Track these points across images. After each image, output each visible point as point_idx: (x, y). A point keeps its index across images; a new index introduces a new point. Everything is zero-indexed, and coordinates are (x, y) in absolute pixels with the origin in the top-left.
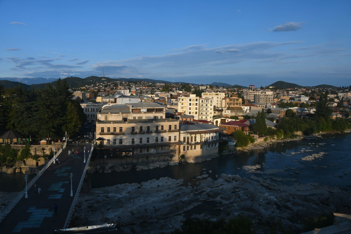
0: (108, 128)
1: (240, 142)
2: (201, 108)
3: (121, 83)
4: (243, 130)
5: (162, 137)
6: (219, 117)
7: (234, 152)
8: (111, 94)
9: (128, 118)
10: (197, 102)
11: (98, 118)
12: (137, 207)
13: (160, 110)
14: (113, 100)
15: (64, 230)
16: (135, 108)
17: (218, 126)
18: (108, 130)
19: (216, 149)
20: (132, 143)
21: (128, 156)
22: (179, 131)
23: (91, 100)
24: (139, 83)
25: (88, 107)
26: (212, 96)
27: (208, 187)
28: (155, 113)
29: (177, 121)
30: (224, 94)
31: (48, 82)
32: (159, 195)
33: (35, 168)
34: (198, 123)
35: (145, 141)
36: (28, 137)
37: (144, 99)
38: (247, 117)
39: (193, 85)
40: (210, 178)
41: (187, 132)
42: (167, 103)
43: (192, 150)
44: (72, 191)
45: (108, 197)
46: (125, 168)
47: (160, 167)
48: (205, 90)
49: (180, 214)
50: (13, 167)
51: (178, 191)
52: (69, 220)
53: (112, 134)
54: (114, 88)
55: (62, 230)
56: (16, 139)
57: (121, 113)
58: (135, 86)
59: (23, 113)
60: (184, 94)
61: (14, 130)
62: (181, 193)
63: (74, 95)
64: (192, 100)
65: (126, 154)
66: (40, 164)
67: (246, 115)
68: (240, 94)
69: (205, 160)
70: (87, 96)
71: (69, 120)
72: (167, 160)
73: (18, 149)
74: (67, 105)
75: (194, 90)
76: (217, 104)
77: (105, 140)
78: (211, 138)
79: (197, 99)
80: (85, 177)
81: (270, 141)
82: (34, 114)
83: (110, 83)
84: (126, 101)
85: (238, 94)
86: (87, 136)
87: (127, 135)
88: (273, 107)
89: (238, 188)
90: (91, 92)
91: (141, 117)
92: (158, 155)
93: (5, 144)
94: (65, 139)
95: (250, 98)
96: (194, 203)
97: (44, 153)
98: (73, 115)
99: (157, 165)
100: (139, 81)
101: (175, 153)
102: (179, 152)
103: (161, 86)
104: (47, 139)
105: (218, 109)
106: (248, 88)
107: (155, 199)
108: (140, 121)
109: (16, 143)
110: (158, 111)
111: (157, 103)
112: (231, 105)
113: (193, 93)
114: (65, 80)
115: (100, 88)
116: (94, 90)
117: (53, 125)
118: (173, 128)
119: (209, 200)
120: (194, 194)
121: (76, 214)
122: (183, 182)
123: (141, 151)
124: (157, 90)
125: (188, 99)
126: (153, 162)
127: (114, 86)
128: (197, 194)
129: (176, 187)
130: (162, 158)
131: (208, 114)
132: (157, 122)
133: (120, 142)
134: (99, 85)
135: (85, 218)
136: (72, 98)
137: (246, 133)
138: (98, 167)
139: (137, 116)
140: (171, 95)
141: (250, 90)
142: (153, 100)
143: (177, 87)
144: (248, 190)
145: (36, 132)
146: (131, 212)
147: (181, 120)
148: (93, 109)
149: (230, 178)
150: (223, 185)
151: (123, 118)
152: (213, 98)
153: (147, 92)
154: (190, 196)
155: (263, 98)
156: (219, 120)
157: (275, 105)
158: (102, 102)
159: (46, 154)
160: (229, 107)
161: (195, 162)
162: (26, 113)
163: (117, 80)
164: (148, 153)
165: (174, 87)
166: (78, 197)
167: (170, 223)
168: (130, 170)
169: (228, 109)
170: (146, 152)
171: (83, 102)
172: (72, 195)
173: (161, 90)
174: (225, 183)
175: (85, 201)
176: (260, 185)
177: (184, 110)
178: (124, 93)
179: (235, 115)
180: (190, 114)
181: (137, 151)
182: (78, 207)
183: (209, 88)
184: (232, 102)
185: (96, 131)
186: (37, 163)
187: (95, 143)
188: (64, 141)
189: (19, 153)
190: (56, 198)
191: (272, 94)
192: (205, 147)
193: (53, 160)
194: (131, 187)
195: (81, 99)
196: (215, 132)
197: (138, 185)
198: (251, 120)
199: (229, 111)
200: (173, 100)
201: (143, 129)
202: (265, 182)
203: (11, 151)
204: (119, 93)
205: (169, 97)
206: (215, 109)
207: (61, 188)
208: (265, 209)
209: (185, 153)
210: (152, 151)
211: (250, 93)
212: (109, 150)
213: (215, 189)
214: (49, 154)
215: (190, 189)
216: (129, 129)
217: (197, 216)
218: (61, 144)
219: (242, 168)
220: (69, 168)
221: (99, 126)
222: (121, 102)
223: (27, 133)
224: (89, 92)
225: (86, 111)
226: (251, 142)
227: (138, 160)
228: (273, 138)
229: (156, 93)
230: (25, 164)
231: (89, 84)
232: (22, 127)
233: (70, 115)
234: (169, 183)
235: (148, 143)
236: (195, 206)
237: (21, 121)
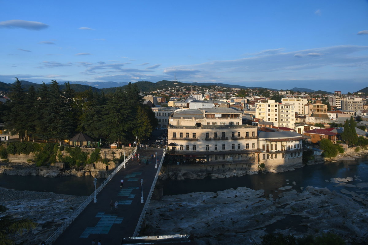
0: (180, 133)
1: (327, 152)
2: (281, 115)
3: (194, 87)
4: (330, 138)
5: (239, 145)
6: (302, 124)
7: (320, 163)
8: (183, 98)
9: (202, 124)
10: (277, 108)
11: (169, 123)
12: (213, 217)
13: (237, 116)
14: (185, 105)
15: (134, 238)
16: (209, 113)
17: (302, 133)
18: (180, 135)
19: (300, 159)
20: (207, 150)
21: (202, 163)
22: (258, 138)
23: (163, 104)
24: (213, 87)
25: (160, 112)
26: (293, 102)
27: (292, 200)
28: (231, 118)
29: (255, 128)
30: (306, 99)
31: (118, 86)
32: (237, 206)
33: (105, 172)
34: (278, 130)
35: (221, 148)
36: (98, 140)
37: (218, 105)
38: (334, 125)
39: (271, 90)
40: (294, 190)
41: (266, 140)
42: (243, 108)
43: (273, 159)
44: (142, 197)
45: (181, 206)
46: (199, 176)
47: (237, 176)
48: (285, 96)
49: (261, 228)
50: (82, 170)
51: (258, 202)
52: (139, 228)
53: (185, 139)
54: (187, 93)
55: (132, 238)
56: (86, 142)
57: (194, 118)
58: (209, 91)
59: (93, 116)
60: (262, 99)
61: (84, 133)
62: (261, 205)
63: (144, 99)
64: (270, 106)
65: (200, 161)
66: (110, 168)
67: (333, 123)
68: (325, 100)
69: (288, 170)
70: (159, 100)
71: (140, 124)
72: (245, 169)
73: (88, 152)
74: (137, 109)
75: (273, 95)
76: (299, 110)
77: (178, 145)
78: (293, 146)
79: (276, 105)
80: (156, 184)
81: (362, 152)
82: (105, 117)
83: (183, 88)
84: (199, 106)
85: (323, 100)
86: (159, 141)
87: (202, 141)
88: (363, 114)
89: (327, 202)
90: (163, 96)
91: (216, 123)
92: (235, 163)
93: (75, 146)
94: (136, 143)
95: (336, 105)
96: (277, 217)
97: (114, 157)
98: (143, 119)
99: (235, 173)
100: (213, 86)
101: (254, 162)
102: (259, 160)
103: (236, 91)
104: (118, 143)
105: (300, 115)
106: (333, 94)
107: (232, 210)
108: (215, 126)
109: (86, 147)
110: (234, 117)
111: (233, 108)
112: (314, 112)
113: (272, 99)
114: (135, 84)
115: (171, 92)
116: (166, 95)
117: (123, 129)
118: (250, 135)
119: (294, 215)
120: (276, 207)
121: (147, 222)
122: (264, 192)
123: (216, 158)
124: (233, 96)
125: (266, 105)
126: (230, 170)
127: (186, 91)
128: (280, 207)
129: (256, 198)
130: (239, 166)
131: (289, 120)
132: (233, 128)
133: (193, 148)
134: (171, 90)
135: (157, 227)
136: (143, 102)
137: (334, 141)
138: (171, 173)
139: (211, 121)
140: (248, 100)
141: (336, 96)
142: (228, 105)
143: (254, 92)
144: (339, 205)
145: (106, 135)
146: (206, 223)
147: (260, 126)
148: (164, 114)
149: (317, 191)
150: (310, 199)
151: (196, 124)
152: (294, 104)
153: (221, 97)
154: (271, 209)
155: (351, 105)
156: (302, 128)
157: (365, 112)
158: (174, 107)
159: (116, 158)
160: (313, 114)
161: (277, 172)
162: (96, 116)
163: (189, 84)
164: (224, 160)
165: (250, 92)
166: (149, 204)
167: (250, 237)
168: (205, 177)
169: (312, 115)
170: (222, 159)
171: (154, 106)
172: (142, 201)
173: (237, 95)
174: (313, 197)
175: (157, 209)
176: (352, 200)
177: (262, 116)
178: (197, 98)
179: (320, 122)
180: (269, 120)
181: (212, 158)
182: (149, 215)
183: (289, 93)
184: (316, 108)
185: (168, 136)
186: (107, 167)
187: (167, 149)
188: (135, 146)
189: (89, 156)
190: (126, 204)
191: (362, 101)
192: (288, 156)
193: (124, 164)
194: (207, 196)
195: (153, 103)
196: (299, 140)
197: (214, 194)
198: (339, 128)
199: (314, 118)
200: (250, 105)
201: (218, 135)
202: (359, 197)
203: (81, 154)
204: (192, 98)
205: (246, 102)
206: (297, 116)
207: (131, 194)
208: (359, 227)
209: (265, 161)
210: (229, 158)
211: (336, 99)
212: (182, 156)
213: (300, 203)
214: (119, 158)
215: (272, 202)
216: (203, 135)
217: (281, 231)
218: (132, 148)
219: (331, 180)
220: (140, 174)
221: (171, 131)
222: (193, 106)
223: (97, 136)
224: (161, 96)
225: (158, 115)
226: (340, 152)
227: (213, 167)
228: (365, 148)
229: (232, 98)
230: (95, 168)
231: (161, 88)
232: (92, 130)
233: (140, 119)
234: (248, 194)
235: (224, 150)
236: (278, 220)
237: (91, 124)
